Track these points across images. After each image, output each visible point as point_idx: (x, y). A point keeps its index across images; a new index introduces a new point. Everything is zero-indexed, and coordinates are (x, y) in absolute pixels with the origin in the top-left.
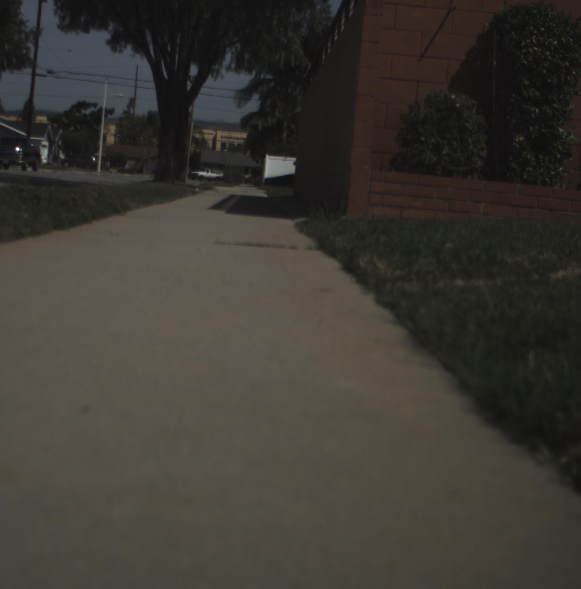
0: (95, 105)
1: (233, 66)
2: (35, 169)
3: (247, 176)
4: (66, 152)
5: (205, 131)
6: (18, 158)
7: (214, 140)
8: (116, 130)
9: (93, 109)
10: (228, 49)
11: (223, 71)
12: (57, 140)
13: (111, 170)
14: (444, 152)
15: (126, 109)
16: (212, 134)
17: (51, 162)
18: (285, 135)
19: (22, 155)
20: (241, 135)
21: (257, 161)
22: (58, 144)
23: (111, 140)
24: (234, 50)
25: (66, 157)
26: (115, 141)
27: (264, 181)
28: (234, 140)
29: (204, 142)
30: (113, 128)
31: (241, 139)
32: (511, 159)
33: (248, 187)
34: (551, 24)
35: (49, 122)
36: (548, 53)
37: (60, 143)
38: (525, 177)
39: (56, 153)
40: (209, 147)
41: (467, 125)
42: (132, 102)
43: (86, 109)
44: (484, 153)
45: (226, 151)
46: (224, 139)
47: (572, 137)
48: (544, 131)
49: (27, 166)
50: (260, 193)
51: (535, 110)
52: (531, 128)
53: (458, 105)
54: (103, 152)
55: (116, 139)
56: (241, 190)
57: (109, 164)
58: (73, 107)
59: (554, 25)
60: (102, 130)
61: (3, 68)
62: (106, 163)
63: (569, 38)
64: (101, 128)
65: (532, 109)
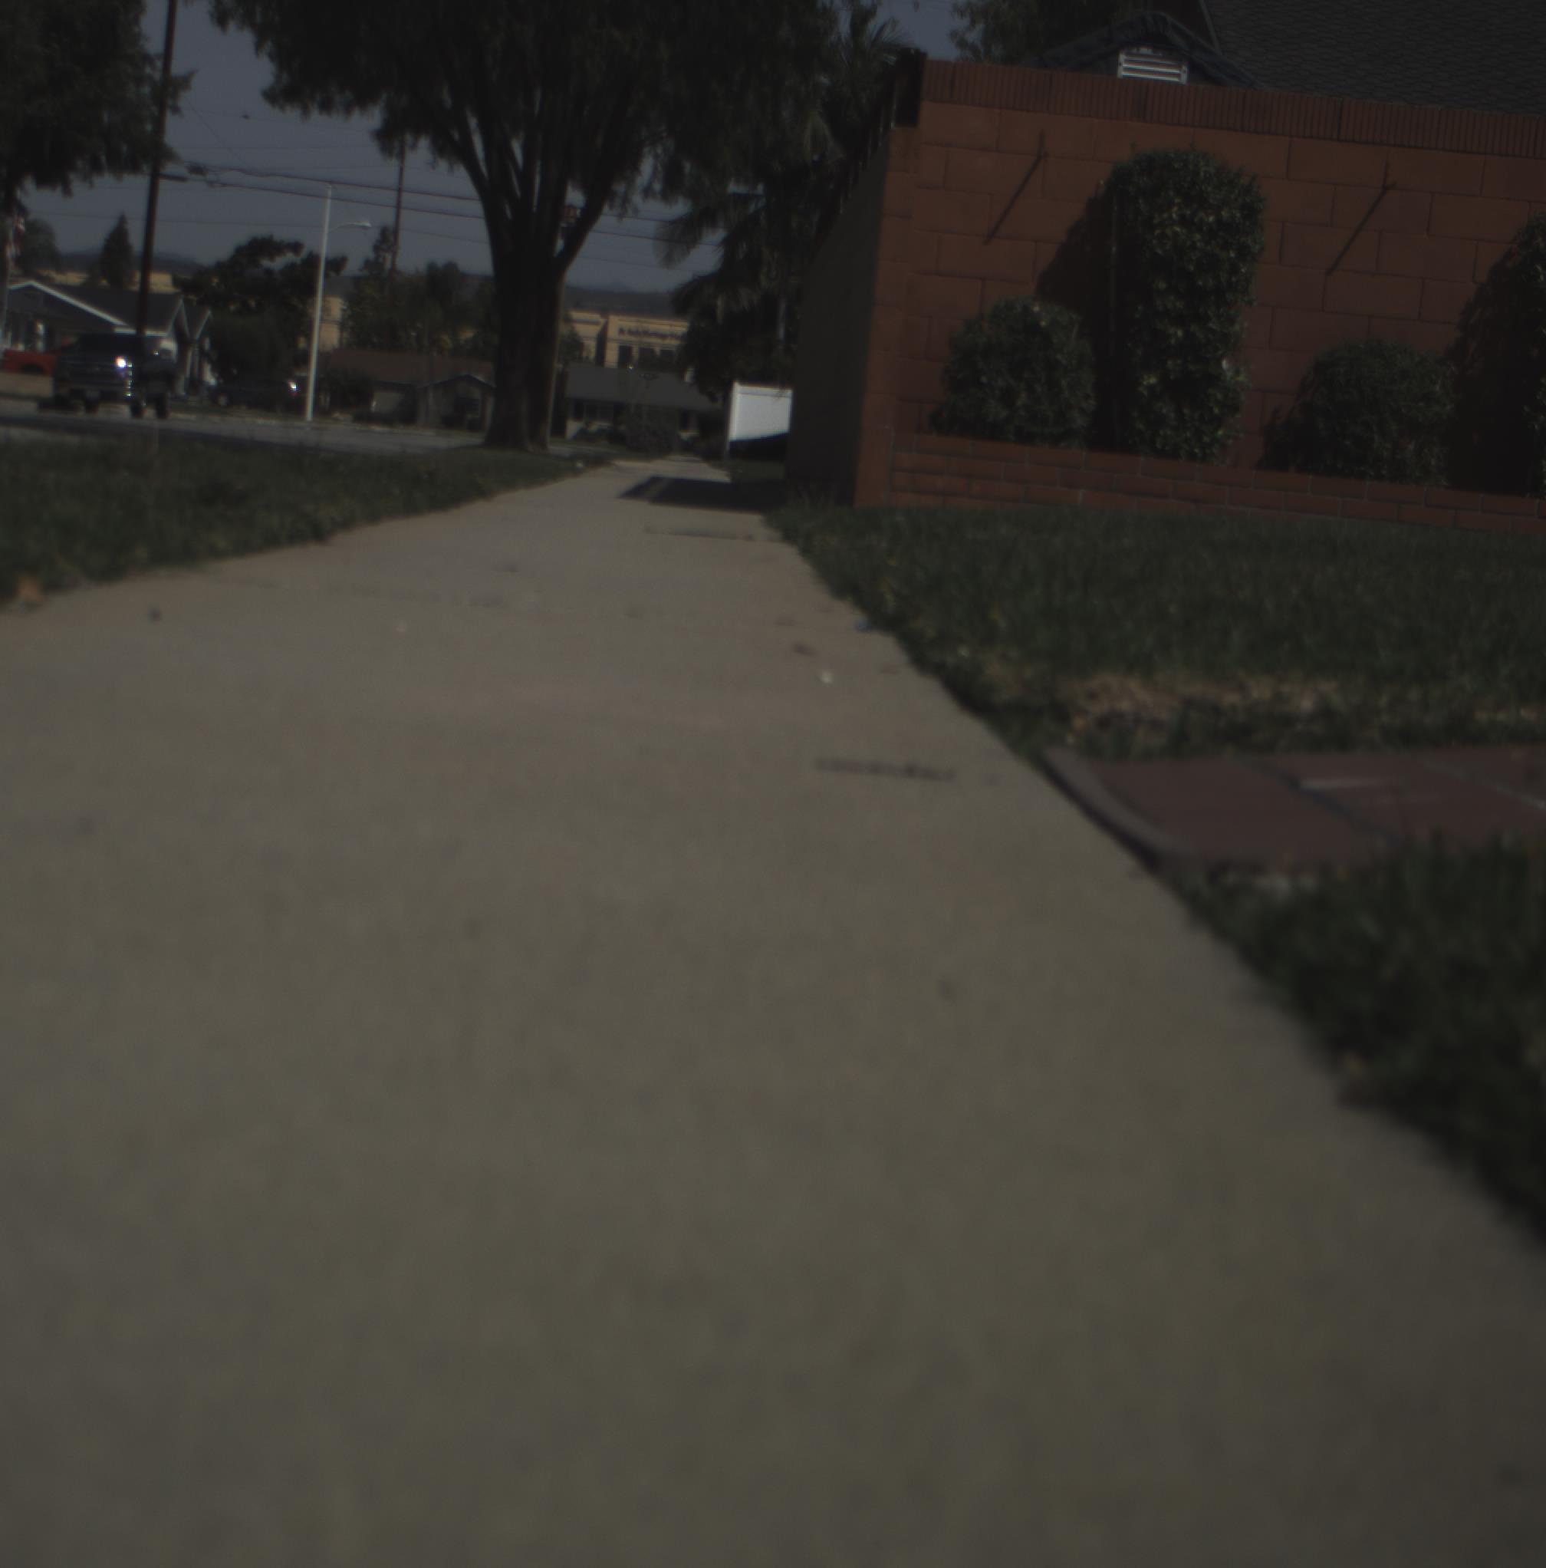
0: (296, 247)
1: (657, 186)
2: (162, 413)
3: (685, 435)
4: (220, 369)
5: (576, 315)
6: (123, 384)
7: (602, 340)
8: (343, 310)
9: (290, 257)
10: (646, 150)
11: (637, 199)
12: (197, 336)
13: (337, 415)
14: (1019, 403)
15: (371, 255)
16: (596, 323)
17: (184, 393)
19: (133, 377)
20: (671, 325)
21: (712, 398)
22: (201, 349)
23: (333, 336)
24: (659, 150)
25: (221, 381)
26: (340, 340)
27: (728, 447)
28: (653, 340)
29: (575, 344)
30: (338, 306)
31: (673, 336)
32: (1135, 414)
33: (688, 461)
34: (1204, 187)
35: (178, 290)
36: (1198, 237)
37: (207, 344)
38: (1159, 446)
39: (196, 370)
40: (587, 358)
41: (1059, 357)
42: (387, 239)
43: (272, 258)
44: (1090, 405)
45: (631, 368)
46: (627, 338)
47: (1241, 378)
48: (1192, 368)
49: (144, 404)
50: (718, 475)
51: (1176, 333)
52: (1170, 363)
53: (1043, 324)
54: (318, 370)
55: (345, 335)
56: (673, 467)
57: (328, 399)
58: (240, 251)
59: (1210, 189)
60: (318, 314)
61: (96, 167)
62: (322, 397)
63: (1234, 212)
64: (313, 305)
65: (1172, 330)
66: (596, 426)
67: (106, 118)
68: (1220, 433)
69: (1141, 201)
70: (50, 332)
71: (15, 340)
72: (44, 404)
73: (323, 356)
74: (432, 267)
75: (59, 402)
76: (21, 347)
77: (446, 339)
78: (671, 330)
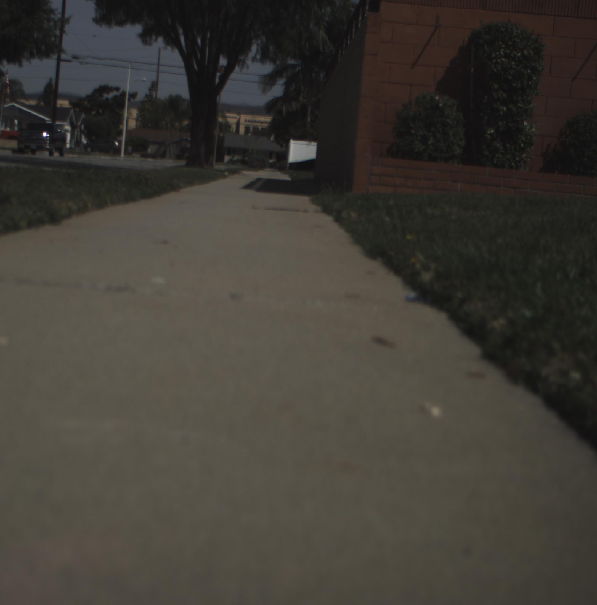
0: (117, 89)
1: (258, 57)
2: (61, 154)
3: (271, 161)
4: (88, 137)
5: (228, 115)
6: (46, 143)
7: (238, 124)
8: (137, 114)
9: (115, 93)
10: (253, 41)
11: (249, 62)
12: (79, 124)
13: (134, 155)
14: (429, 142)
15: (148, 92)
16: (236, 118)
17: (73, 146)
18: (309, 119)
19: (49, 140)
20: (265, 118)
21: (281, 146)
22: (80, 129)
23: (133, 124)
24: (259, 42)
25: (89, 142)
26: (136, 126)
27: (288, 165)
28: (258, 124)
29: (227, 126)
30: (135, 112)
31: (266, 122)
32: (484, 147)
33: (272, 171)
34: (515, 39)
35: (71, 107)
36: (513, 63)
37: (83, 127)
38: (495, 162)
39: (79, 137)
40: (232, 131)
41: (448, 120)
42: (154, 86)
43: (108, 93)
44: (463, 143)
45: (250, 135)
46: (248, 123)
47: (533, 130)
48: (510, 125)
49: (54, 151)
50: (284, 177)
51: (503, 109)
52: (500, 123)
53: (441, 105)
54: (126, 137)
55: (138, 123)
56: (266, 174)
57: (131, 148)
58: (96, 91)
59: (518, 40)
60: (126, 115)
61: (32, 55)
62: (129, 148)
63: (530, 51)
64: (124, 112)
65: (501, 107)
66: (236, 158)
67: (36, 35)
68: (524, 155)
69: (485, 47)
70: (20, 124)
71: (6, 126)
72: (14, 151)
73: (129, 132)
74: (171, 97)
75: (20, 151)
76: (8, 129)
77: (177, 124)
78: (265, 120)
